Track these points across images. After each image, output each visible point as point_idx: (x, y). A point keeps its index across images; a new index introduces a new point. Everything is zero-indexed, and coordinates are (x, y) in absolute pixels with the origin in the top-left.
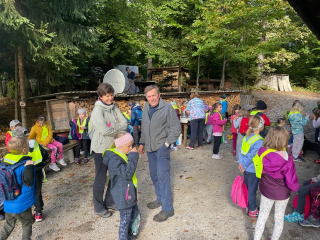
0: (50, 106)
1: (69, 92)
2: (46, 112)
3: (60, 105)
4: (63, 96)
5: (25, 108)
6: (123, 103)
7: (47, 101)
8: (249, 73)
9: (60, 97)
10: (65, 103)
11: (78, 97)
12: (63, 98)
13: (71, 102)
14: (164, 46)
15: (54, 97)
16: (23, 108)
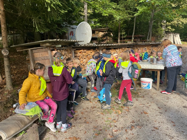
0: (32, 54)
1: (55, 40)
2: (29, 60)
3: (43, 53)
4: (48, 44)
5: (8, 57)
6: (91, 51)
7: (29, 49)
8: (157, 32)
9: (44, 45)
10: (49, 52)
11: (60, 46)
12: (47, 47)
13: (54, 50)
14: (114, 7)
15: (38, 45)
16: (5, 57)
